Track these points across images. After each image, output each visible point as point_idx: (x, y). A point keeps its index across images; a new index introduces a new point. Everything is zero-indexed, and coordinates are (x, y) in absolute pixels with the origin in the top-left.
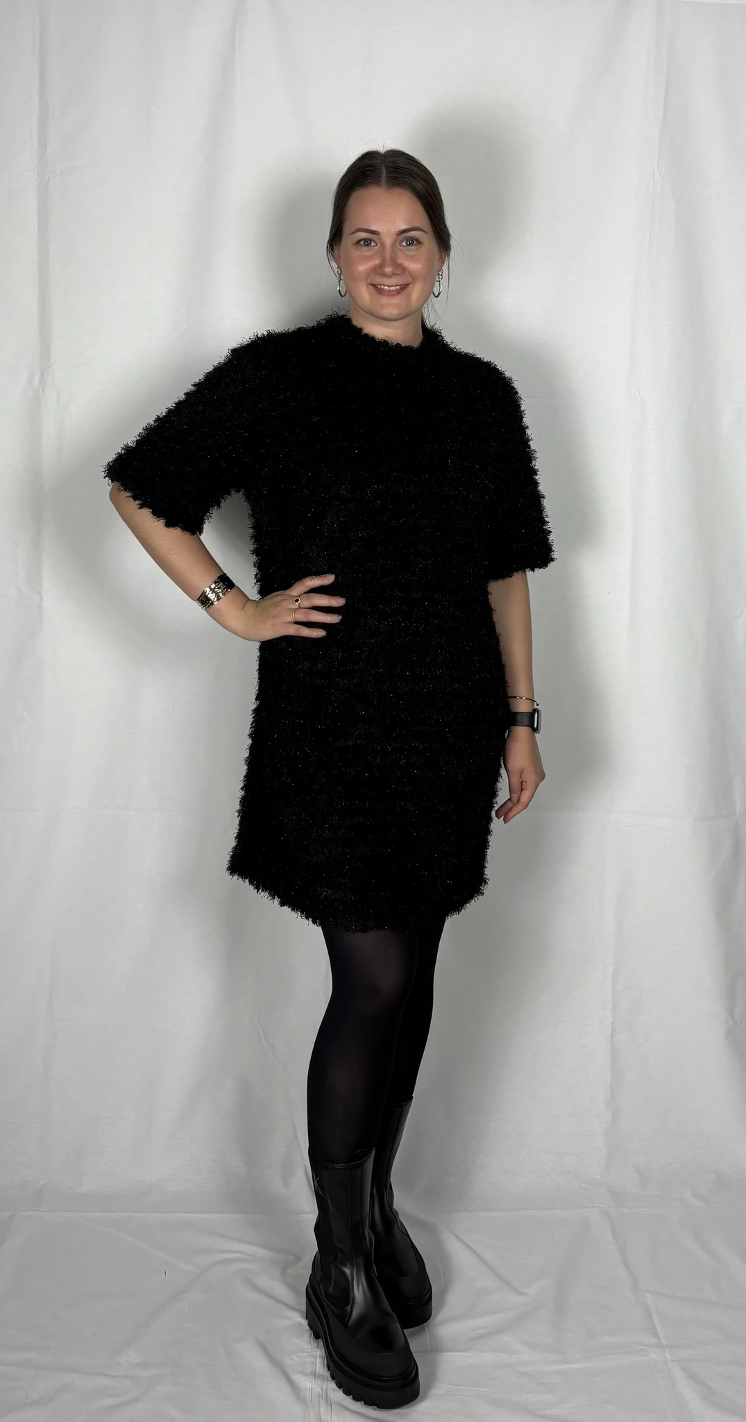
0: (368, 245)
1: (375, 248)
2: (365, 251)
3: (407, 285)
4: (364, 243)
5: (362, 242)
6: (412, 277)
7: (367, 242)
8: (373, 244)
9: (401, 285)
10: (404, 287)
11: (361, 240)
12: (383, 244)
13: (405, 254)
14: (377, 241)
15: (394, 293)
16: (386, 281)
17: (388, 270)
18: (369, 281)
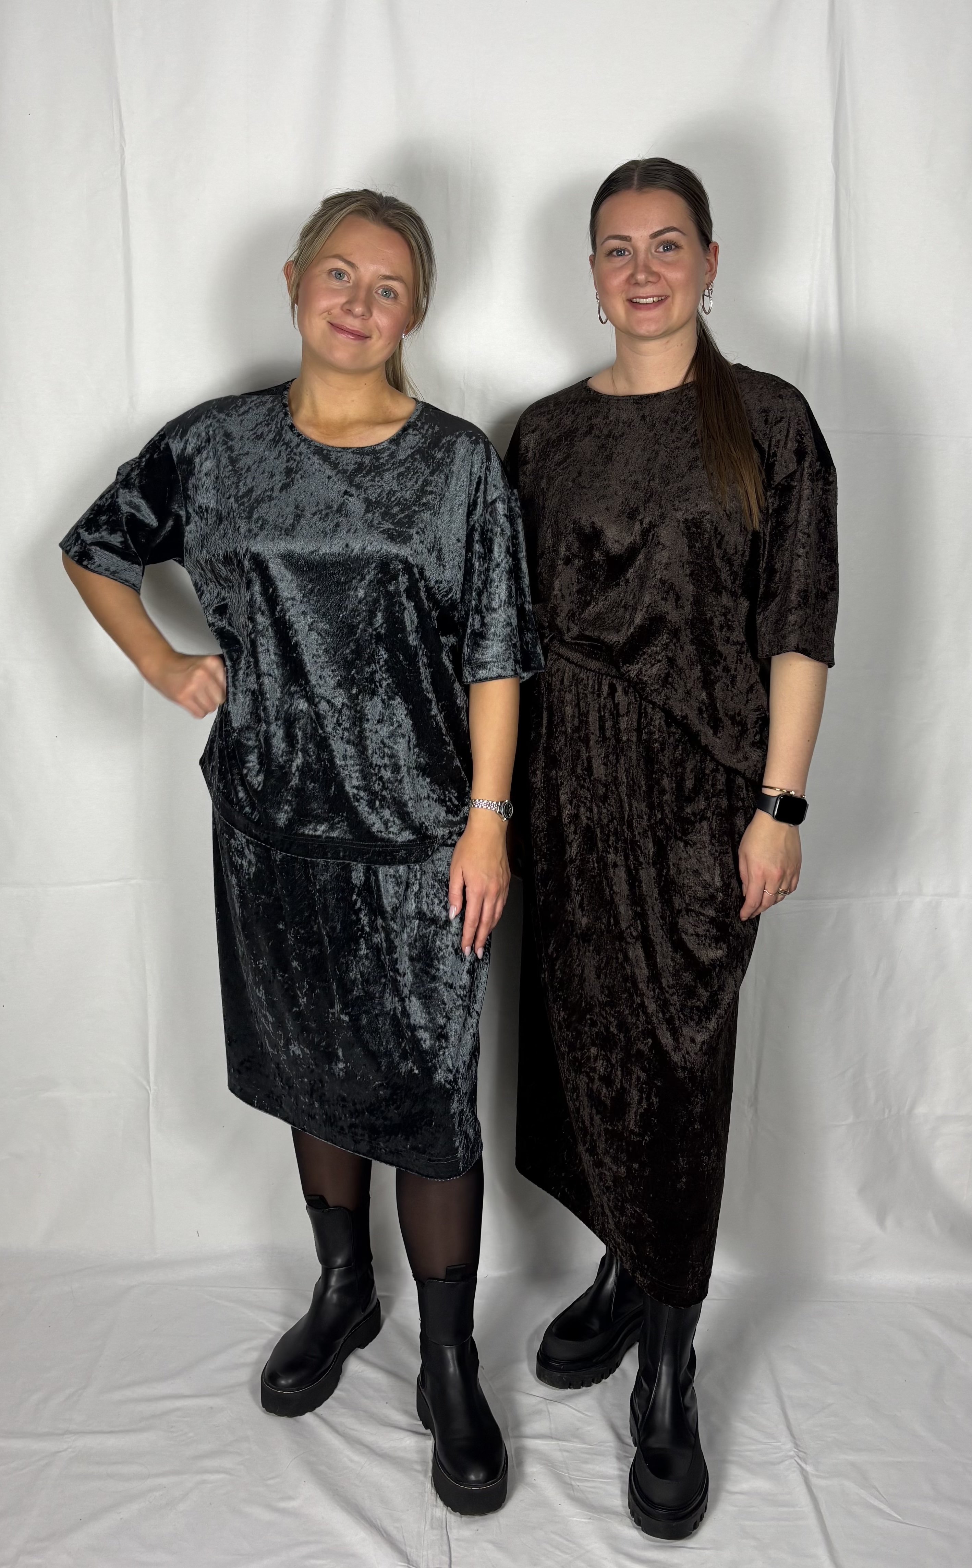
0: (621, 255)
1: (628, 257)
2: (618, 261)
3: (667, 297)
4: (618, 252)
5: (615, 253)
6: (671, 287)
7: (620, 252)
8: (627, 253)
9: (658, 296)
10: (662, 300)
11: (613, 251)
12: (635, 251)
13: (662, 261)
14: (630, 249)
15: (651, 306)
16: (642, 291)
17: (641, 277)
18: (624, 296)
